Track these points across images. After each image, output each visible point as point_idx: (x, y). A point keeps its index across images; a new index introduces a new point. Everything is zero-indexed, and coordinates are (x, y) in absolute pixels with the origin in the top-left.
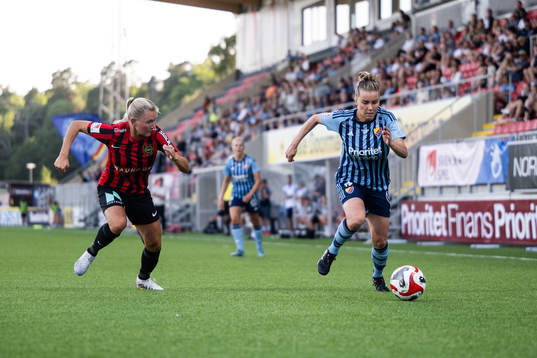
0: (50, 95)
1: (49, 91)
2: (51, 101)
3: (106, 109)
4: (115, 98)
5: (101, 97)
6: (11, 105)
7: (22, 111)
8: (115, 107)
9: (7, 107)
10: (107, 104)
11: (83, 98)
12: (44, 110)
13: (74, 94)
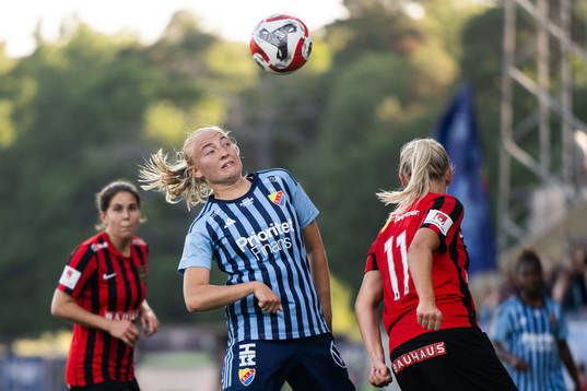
0: (340, 39)
1: (339, 23)
2: (342, 58)
3: (525, 80)
4: (554, 44)
5: (509, 42)
6: (214, 76)
7: (247, 97)
8: (554, 72)
9: (200, 83)
10: (528, 65)
11: (447, 48)
12: (322, 88)
13: (415, 34)
